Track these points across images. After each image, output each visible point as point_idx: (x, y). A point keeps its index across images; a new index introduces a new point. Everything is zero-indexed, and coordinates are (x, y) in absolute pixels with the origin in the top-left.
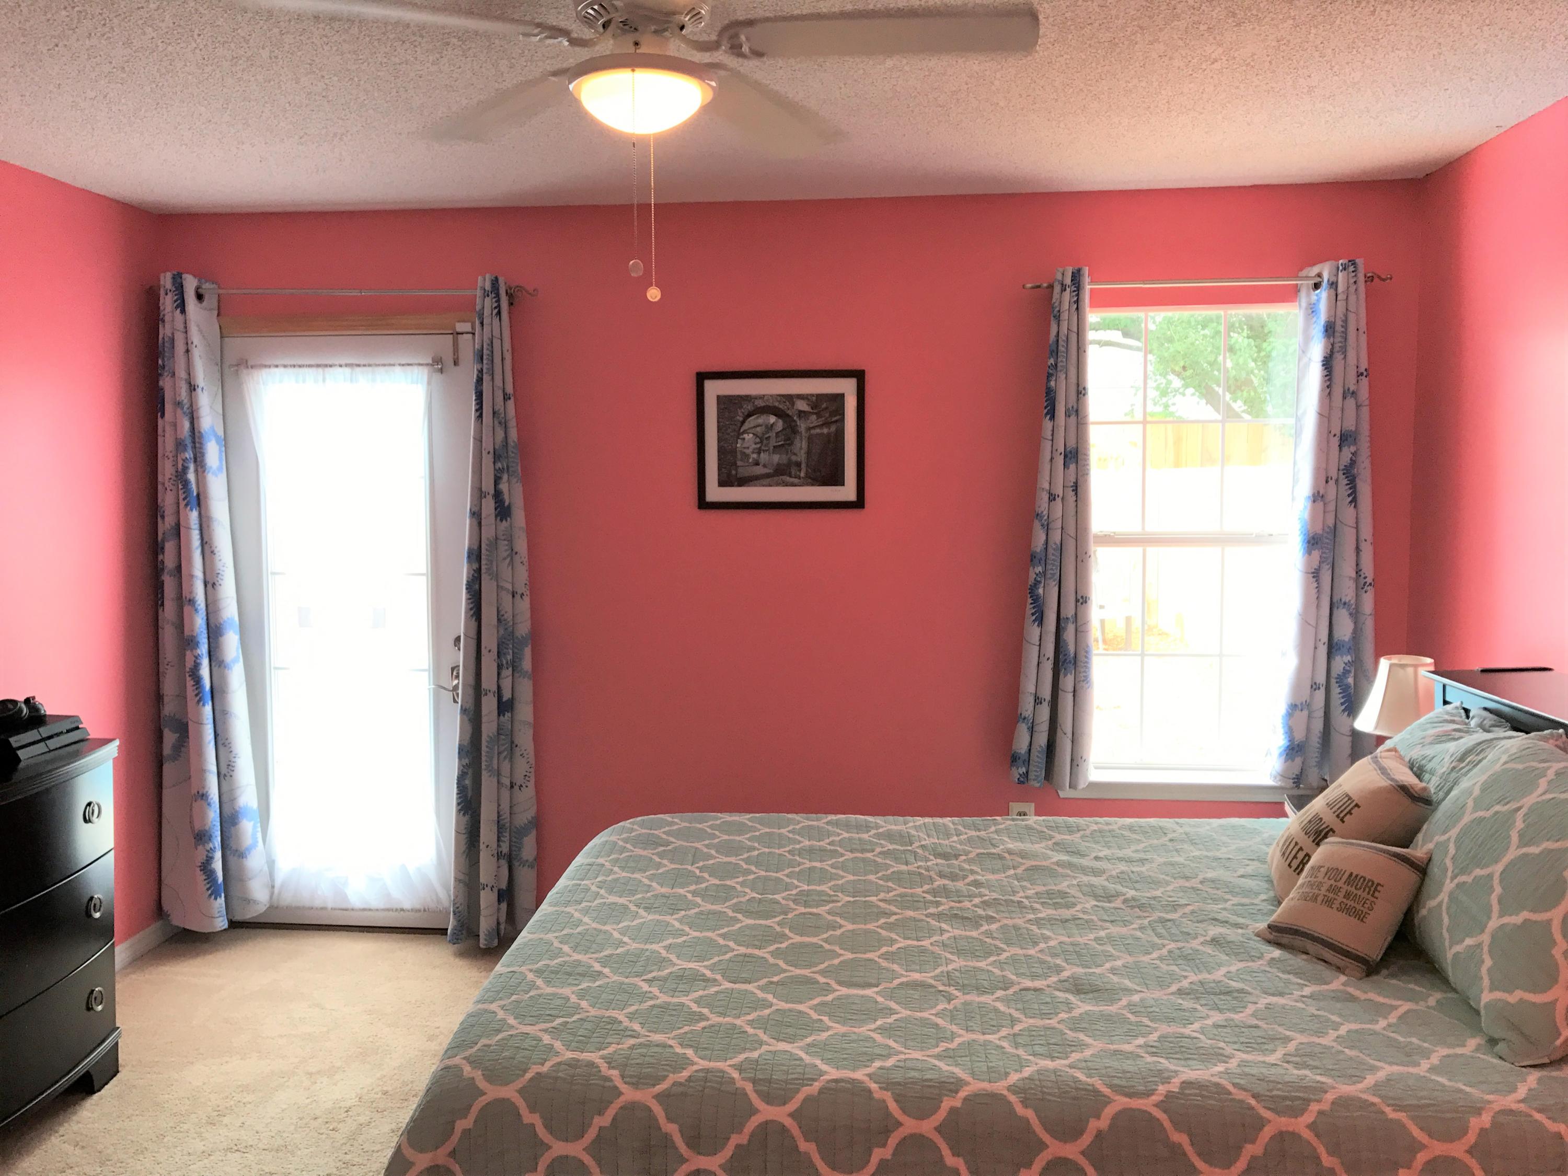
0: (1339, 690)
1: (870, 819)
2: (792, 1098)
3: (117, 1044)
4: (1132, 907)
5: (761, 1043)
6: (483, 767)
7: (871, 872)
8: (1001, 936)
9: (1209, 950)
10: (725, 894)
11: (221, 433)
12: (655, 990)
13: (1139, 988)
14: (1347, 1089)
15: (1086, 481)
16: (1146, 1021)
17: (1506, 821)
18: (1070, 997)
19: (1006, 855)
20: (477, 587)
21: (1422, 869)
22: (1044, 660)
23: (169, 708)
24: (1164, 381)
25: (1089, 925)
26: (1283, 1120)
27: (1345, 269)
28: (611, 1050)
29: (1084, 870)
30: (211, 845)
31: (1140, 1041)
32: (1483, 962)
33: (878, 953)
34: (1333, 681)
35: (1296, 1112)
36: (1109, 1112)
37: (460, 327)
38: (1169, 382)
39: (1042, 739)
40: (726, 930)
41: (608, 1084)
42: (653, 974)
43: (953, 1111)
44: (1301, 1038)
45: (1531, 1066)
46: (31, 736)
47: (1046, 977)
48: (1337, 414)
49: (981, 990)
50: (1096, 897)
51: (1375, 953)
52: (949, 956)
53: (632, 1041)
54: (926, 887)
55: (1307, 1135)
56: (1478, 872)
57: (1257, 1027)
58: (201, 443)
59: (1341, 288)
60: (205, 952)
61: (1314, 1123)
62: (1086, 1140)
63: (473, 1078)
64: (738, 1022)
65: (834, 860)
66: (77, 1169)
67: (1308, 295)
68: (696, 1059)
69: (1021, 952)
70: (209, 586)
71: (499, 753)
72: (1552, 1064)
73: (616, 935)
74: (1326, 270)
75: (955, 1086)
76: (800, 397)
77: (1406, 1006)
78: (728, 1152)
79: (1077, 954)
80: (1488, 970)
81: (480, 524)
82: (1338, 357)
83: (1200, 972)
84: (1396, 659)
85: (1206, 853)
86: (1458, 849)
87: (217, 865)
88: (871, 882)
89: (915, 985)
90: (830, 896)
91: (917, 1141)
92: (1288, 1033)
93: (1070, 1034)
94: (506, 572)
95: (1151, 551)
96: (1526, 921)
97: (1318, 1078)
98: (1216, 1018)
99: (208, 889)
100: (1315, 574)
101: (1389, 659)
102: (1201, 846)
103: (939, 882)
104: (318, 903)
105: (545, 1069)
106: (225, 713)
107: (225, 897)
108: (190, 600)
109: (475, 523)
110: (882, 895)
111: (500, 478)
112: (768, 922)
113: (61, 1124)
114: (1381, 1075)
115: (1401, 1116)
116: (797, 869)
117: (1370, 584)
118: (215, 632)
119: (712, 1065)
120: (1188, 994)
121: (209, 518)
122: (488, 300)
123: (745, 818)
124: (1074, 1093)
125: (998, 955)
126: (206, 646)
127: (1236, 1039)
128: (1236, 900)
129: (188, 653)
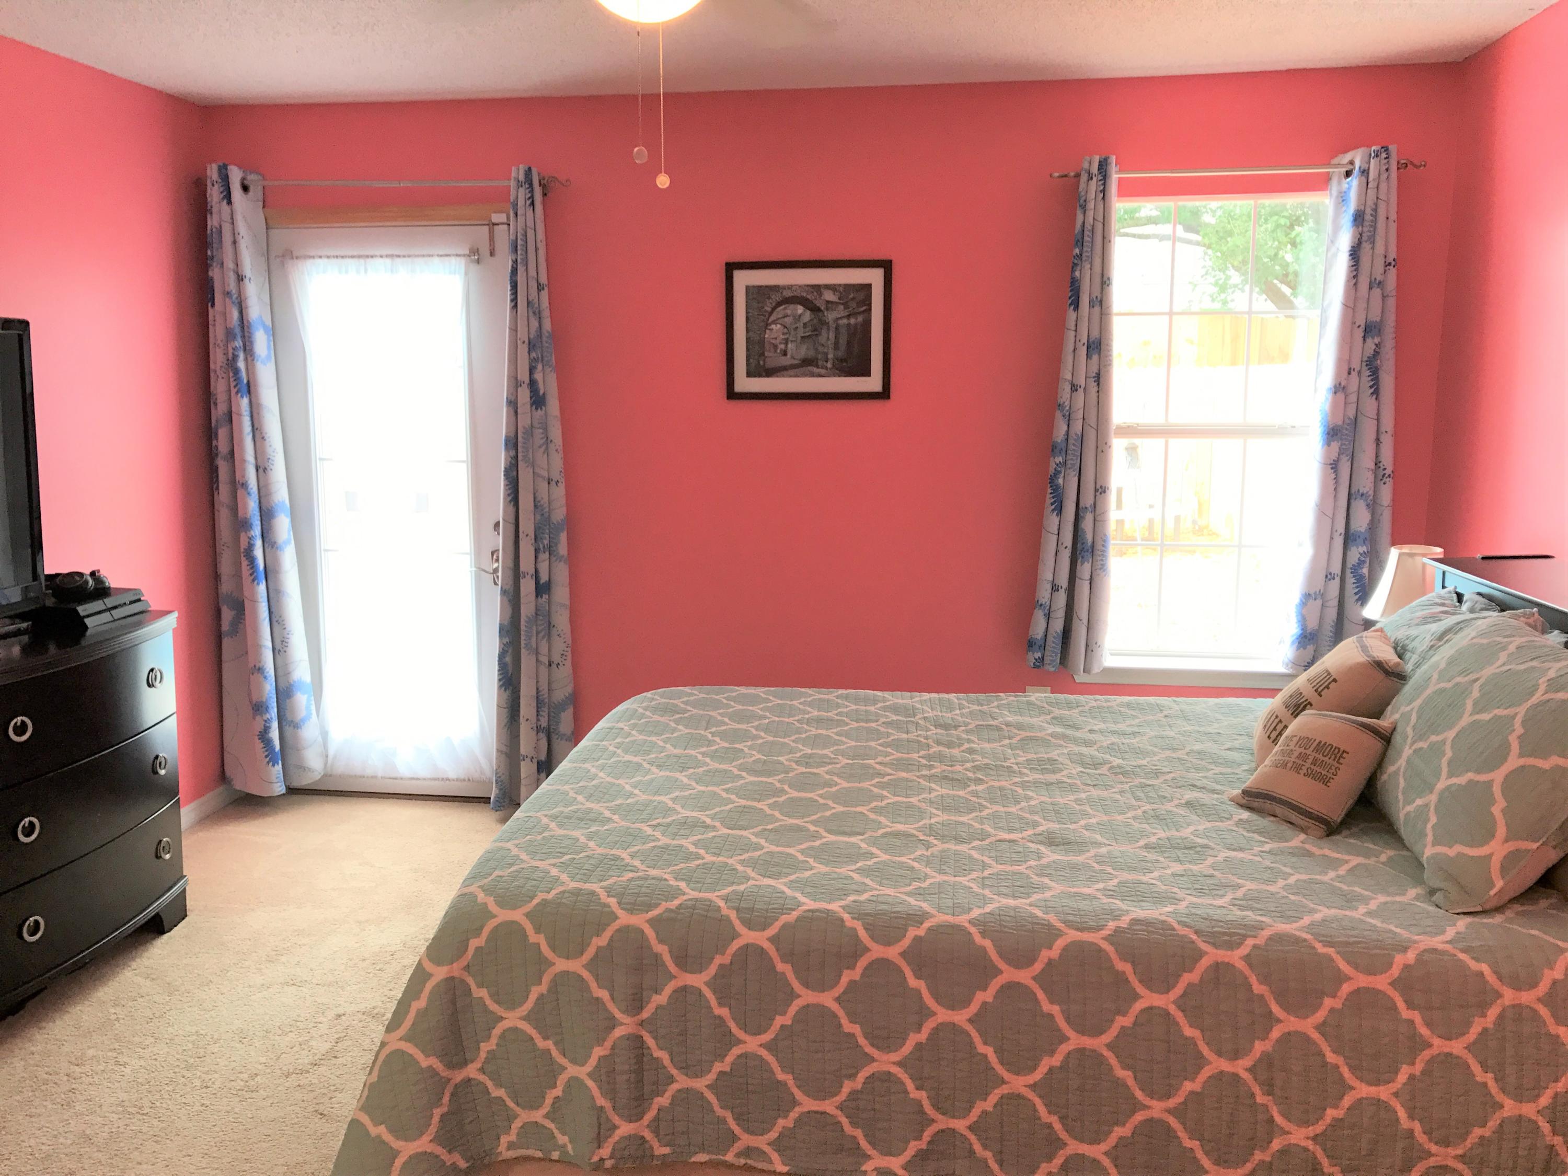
0: (1353, 580)
1: (879, 693)
2: (772, 924)
3: (184, 891)
4: (1116, 774)
5: (748, 879)
6: (523, 645)
7: (873, 740)
8: (987, 796)
9: (1182, 811)
10: (731, 755)
11: (269, 323)
12: (658, 834)
13: (1108, 842)
14: (1282, 927)
15: (1108, 373)
16: (1109, 869)
17: (1463, 691)
18: (1042, 848)
19: (1004, 727)
20: (515, 473)
21: (1386, 738)
22: (1061, 548)
23: (226, 587)
24: (1223, 277)
25: (1072, 788)
26: (1221, 952)
27: (1377, 156)
28: (611, 881)
29: (1076, 741)
30: (268, 716)
31: (1101, 886)
32: (1429, 820)
33: (868, 808)
34: (1348, 571)
35: (1231, 945)
36: (1060, 943)
37: (496, 218)
38: (1228, 278)
39: (1058, 625)
40: (730, 785)
41: (607, 909)
42: (658, 821)
43: (917, 939)
44: (1250, 885)
45: (1464, 913)
46: (97, 605)
47: (1022, 830)
48: (1362, 305)
49: (958, 840)
50: (1083, 764)
51: (1337, 816)
52: (934, 811)
53: (631, 875)
54: (922, 753)
55: (1241, 965)
56: (1434, 738)
57: (1211, 876)
58: (249, 333)
59: (1372, 175)
60: (264, 815)
61: (1248, 955)
62: (1038, 967)
63: (486, 904)
64: (730, 861)
65: (839, 729)
66: (147, 998)
67: (1339, 183)
68: (687, 890)
69: (1002, 809)
70: (261, 470)
71: (538, 633)
72: (1484, 912)
73: (628, 788)
74: (1358, 157)
75: (919, 918)
76: (827, 287)
77: (1355, 860)
78: (712, 970)
79: (1058, 813)
80: (1433, 827)
81: (516, 413)
82: (1366, 246)
83: (1169, 830)
84: (1406, 549)
85: (1197, 728)
86: (1419, 718)
87: (274, 734)
88: (870, 748)
89: (897, 834)
90: (830, 758)
91: (883, 964)
92: (1240, 881)
93: (1035, 879)
94: (541, 460)
95: (1174, 442)
96: (1470, 781)
97: (1259, 918)
98: (1177, 868)
99: (266, 756)
100: (1334, 466)
101: (1399, 549)
102: (1193, 722)
103: (936, 749)
104: (369, 772)
105: (550, 896)
106: (278, 592)
107: (283, 765)
108: (243, 484)
109: (512, 413)
110: (879, 759)
111: (535, 368)
112: (770, 780)
113: (133, 959)
114: (1318, 917)
115: (1330, 951)
116: (803, 736)
117: (1389, 476)
118: (267, 515)
119: (702, 895)
120: (1155, 848)
121: (259, 405)
122: (521, 191)
123: (760, 691)
124: (1030, 927)
125: (980, 811)
126: (259, 528)
127: (1190, 886)
128: (1217, 770)
129: (243, 535)
